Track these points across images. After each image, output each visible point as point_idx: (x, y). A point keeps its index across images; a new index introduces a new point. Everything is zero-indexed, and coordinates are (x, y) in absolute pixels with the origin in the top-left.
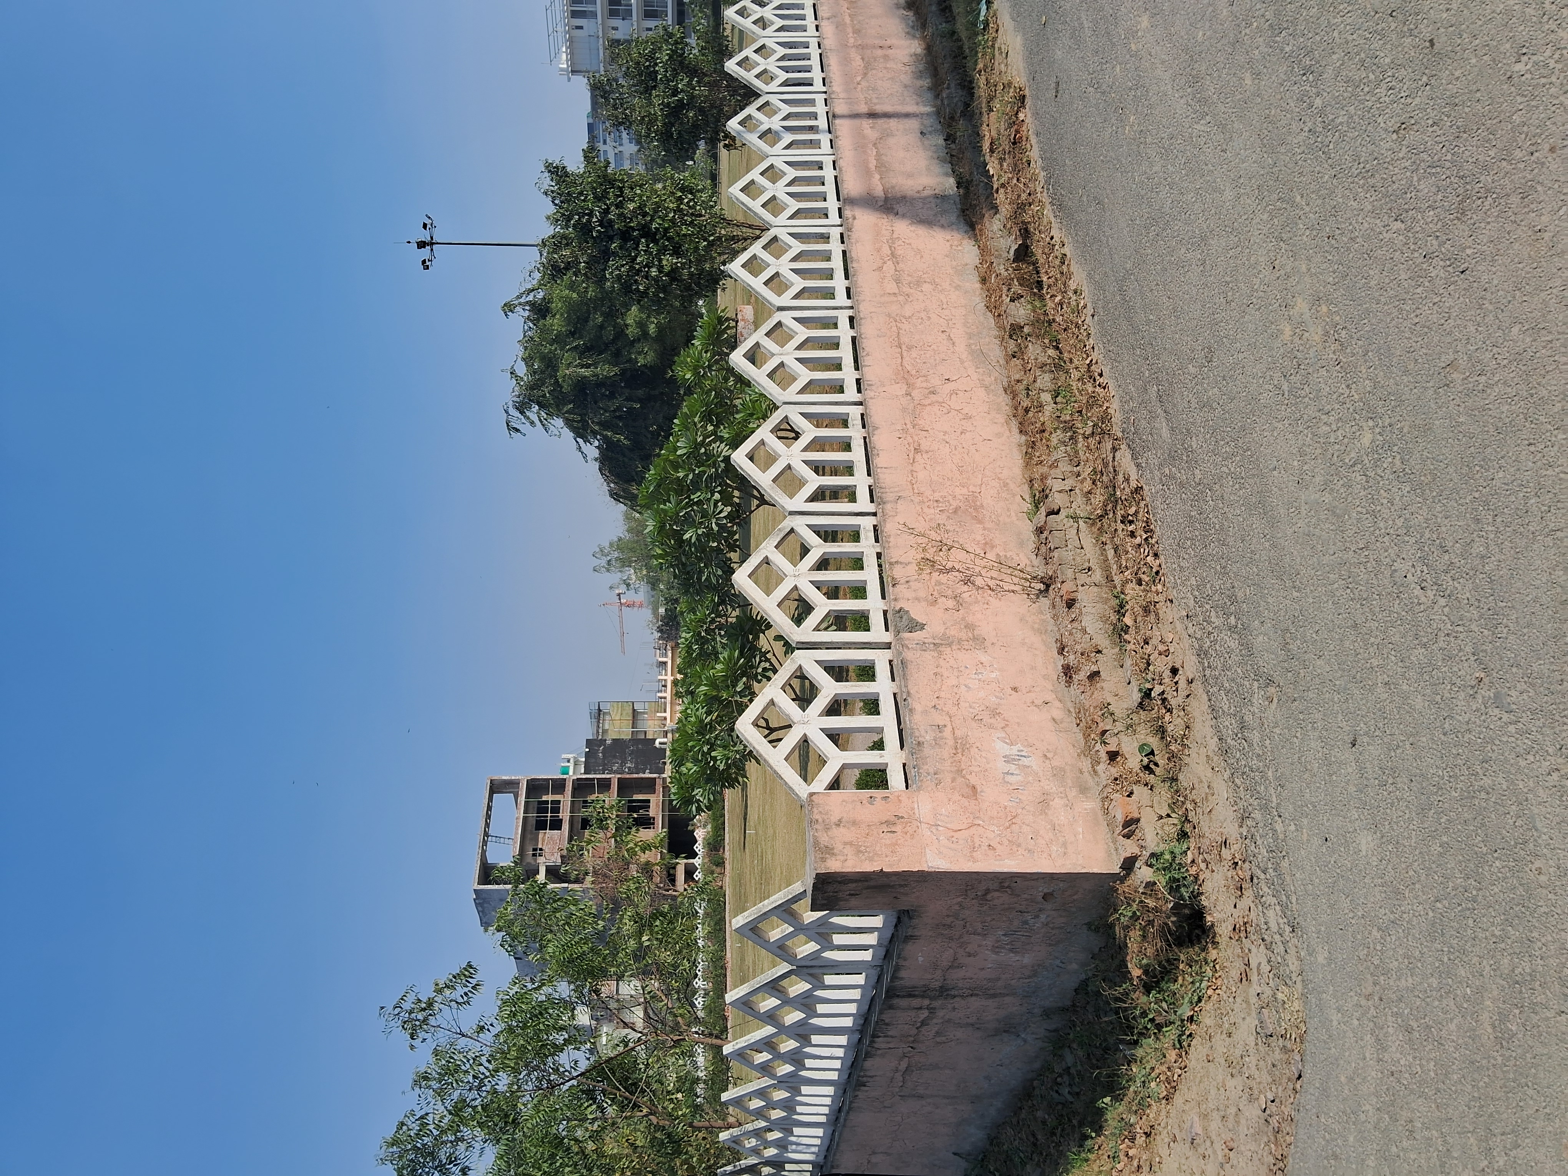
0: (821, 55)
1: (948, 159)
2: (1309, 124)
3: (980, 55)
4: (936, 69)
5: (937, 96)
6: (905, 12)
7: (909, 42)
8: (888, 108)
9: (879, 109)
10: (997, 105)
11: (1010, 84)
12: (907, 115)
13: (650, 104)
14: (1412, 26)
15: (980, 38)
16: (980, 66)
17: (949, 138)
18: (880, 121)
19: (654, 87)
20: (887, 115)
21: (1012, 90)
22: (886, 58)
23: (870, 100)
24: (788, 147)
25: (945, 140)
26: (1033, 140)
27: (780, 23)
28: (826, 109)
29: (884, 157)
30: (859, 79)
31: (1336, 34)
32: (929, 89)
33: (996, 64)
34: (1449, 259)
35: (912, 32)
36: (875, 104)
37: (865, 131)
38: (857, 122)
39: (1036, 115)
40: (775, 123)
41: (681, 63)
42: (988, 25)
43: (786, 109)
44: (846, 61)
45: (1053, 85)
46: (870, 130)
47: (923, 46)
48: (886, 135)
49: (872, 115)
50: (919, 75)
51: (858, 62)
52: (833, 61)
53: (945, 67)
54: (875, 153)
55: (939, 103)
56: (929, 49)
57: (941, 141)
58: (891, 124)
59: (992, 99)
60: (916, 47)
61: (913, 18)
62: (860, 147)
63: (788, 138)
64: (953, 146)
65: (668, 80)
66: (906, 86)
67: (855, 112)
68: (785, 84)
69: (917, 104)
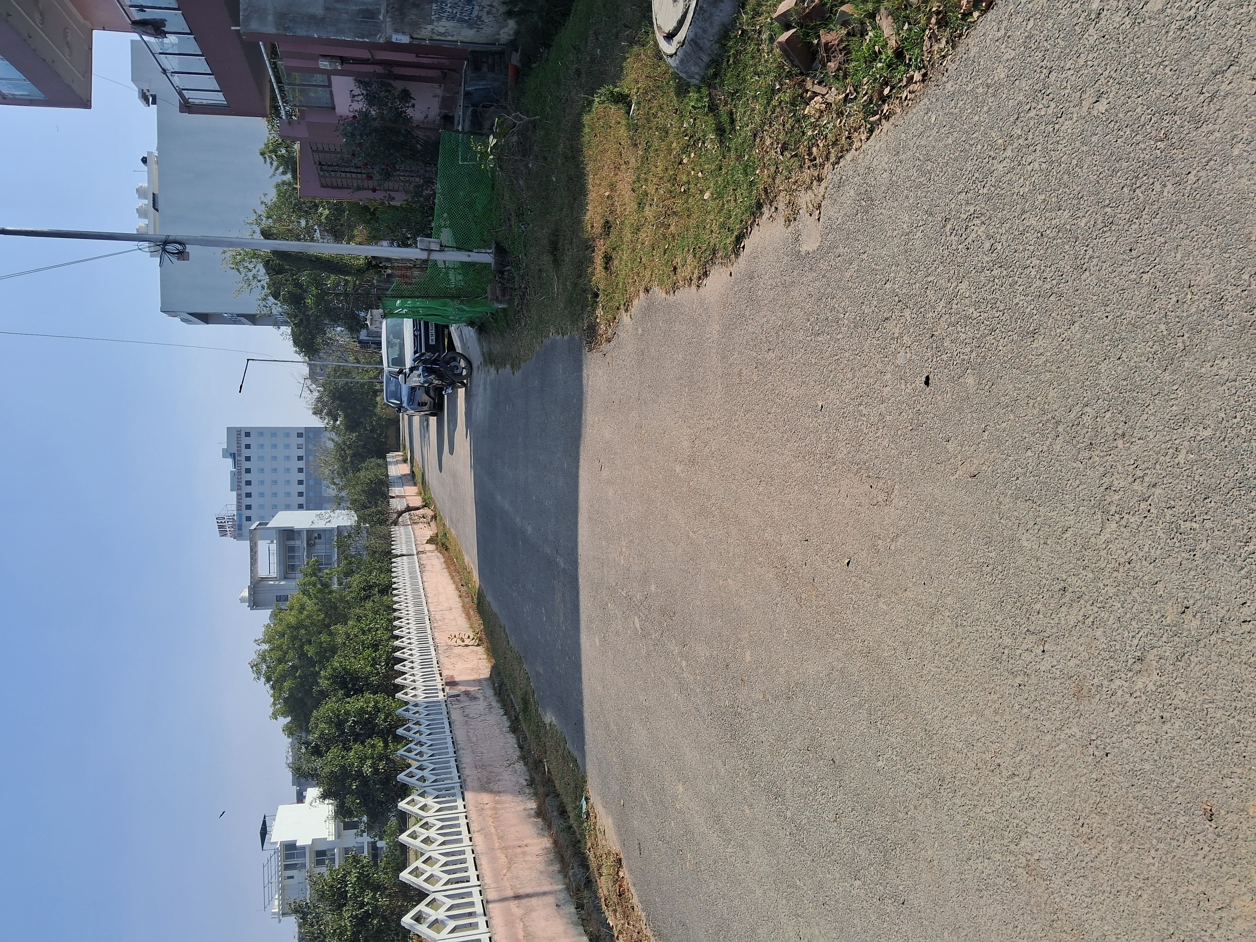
0: (474, 858)
1: (580, 921)
2: (788, 830)
3: (587, 837)
4: (562, 857)
5: (565, 877)
6: (535, 820)
7: (540, 840)
8: (529, 890)
9: (522, 892)
10: (604, 871)
11: (609, 853)
12: (544, 894)
13: (341, 917)
14: (820, 754)
15: (585, 824)
16: (589, 845)
17: (579, 907)
18: (524, 901)
19: (345, 905)
20: (529, 896)
21: (611, 857)
22: (524, 853)
23: (515, 886)
24: (452, 931)
25: (576, 908)
26: (633, 890)
27: (442, 839)
28: (481, 898)
29: (529, 928)
30: (505, 871)
31: (784, 769)
32: (559, 872)
33: (599, 841)
34: (893, 897)
35: (542, 832)
36: (519, 889)
37: (513, 910)
38: (506, 904)
39: (631, 871)
40: (441, 914)
41: (367, 882)
42: (589, 814)
43: (449, 902)
44: (493, 860)
45: (637, 846)
46: (516, 909)
47: (551, 842)
48: (529, 911)
49: (517, 897)
50: (550, 863)
51: (503, 860)
52: (484, 862)
53: (568, 853)
54: (522, 926)
55: (567, 881)
56: (555, 842)
57: (572, 909)
58: (533, 902)
59: (600, 867)
60: (546, 842)
61: (542, 823)
62: (510, 923)
63: (452, 924)
64: (582, 912)
65: (357, 897)
66: (541, 872)
67: (504, 897)
68: (447, 883)
69: (551, 884)
